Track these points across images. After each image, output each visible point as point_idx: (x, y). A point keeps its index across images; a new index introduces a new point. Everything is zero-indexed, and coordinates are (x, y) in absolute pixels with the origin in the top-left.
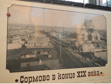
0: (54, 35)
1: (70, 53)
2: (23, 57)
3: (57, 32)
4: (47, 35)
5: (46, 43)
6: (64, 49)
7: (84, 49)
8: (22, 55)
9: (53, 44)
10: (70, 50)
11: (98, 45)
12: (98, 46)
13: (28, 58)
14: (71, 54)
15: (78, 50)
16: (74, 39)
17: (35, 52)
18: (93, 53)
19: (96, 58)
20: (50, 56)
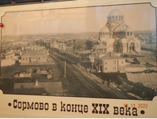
0: (56, 46)
1: (80, 73)
3: (60, 42)
4: (46, 46)
5: (44, 58)
6: (70, 66)
7: (105, 66)
9: (53, 59)
10: (80, 68)
11: (135, 60)
12: (136, 62)
14: (82, 75)
15: (95, 68)
16: (88, 52)
17: (31, 70)
18: (124, 75)
19: (130, 83)
20: (49, 77)
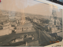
0: (36, 21)
2: (13, 42)
3: (37, 19)
4: (31, 21)
5: (30, 28)
6: (41, 32)
7: (52, 31)
8: (12, 40)
10: (45, 32)
11: (59, 28)
13: (17, 42)
17: (23, 36)
18: (56, 34)
19: (58, 36)
20: (33, 39)
